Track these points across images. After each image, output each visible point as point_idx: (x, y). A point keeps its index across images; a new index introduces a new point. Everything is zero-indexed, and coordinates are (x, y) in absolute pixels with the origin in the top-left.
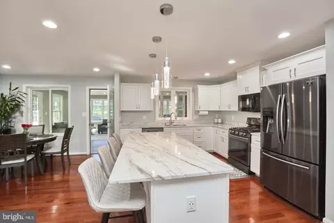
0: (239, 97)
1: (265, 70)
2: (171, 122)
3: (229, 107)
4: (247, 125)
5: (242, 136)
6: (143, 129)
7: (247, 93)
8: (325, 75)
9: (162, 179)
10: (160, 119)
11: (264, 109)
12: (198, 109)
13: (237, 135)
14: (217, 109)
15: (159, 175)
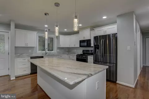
0: (80, 41)
1: (94, 30)
2: (46, 53)
3: (75, 45)
4: (82, 53)
5: (84, 57)
6: (31, 57)
7: (84, 39)
8: (117, 34)
9: (92, 75)
10: (40, 52)
11: (95, 45)
12: (60, 47)
13: (81, 57)
14: (68, 47)
15: (90, 74)
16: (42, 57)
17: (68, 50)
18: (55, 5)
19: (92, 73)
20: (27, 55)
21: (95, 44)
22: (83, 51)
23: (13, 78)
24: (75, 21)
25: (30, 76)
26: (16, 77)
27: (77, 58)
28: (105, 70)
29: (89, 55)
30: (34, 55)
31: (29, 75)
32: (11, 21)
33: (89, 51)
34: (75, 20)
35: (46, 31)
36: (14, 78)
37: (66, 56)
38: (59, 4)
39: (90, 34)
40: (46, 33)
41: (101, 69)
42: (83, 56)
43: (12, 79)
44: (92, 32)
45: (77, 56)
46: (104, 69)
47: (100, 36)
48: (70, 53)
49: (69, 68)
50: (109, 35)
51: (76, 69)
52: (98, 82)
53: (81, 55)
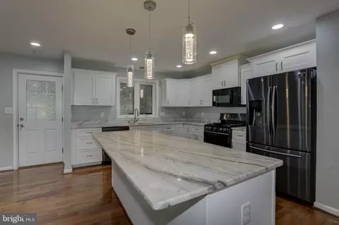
0: (213, 91)
1: (248, 62)
2: (136, 120)
3: (201, 103)
4: (220, 122)
5: (222, 132)
6: (103, 128)
7: (224, 88)
8: (315, 68)
9: (225, 186)
10: (123, 116)
11: (251, 102)
12: (167, 105)
13: (216, 131)
14: (187, 105)
15: (219, 182)
16: (126, 128)
17: (186, 114)
18: (145, 8)
19: (228, 181)
20: (96, 122)
21: (253, 99)
22: (222, 115)
23: (68, 170)
24: (186, 40)
25: (101, 167)
26: (74, 169)
27: (205, 133)
28: (273, 172)
29: (236, 126)
30: (111, 124)
31: (99, 165)
32: (64, 53)
33: (236, 115)
34: (187, 35)
35: (130, 70)
36: (70, 170)
37: (180, 127)
38: (155, 4)
39: (240, 74)
40: (130, 74)
41: (257, 170)
42: (221, 129)
43: (66, 171)
44: (245, 68)
45: (207, 127)
46: (268, 170)
47: (265, 78)
48: (191, 121)
49: (171, 159)
50: (292, 74)
51: (188, 163)
52: (249, 206)
53: (216, 125)
